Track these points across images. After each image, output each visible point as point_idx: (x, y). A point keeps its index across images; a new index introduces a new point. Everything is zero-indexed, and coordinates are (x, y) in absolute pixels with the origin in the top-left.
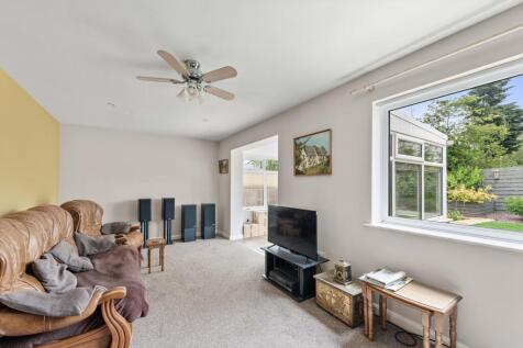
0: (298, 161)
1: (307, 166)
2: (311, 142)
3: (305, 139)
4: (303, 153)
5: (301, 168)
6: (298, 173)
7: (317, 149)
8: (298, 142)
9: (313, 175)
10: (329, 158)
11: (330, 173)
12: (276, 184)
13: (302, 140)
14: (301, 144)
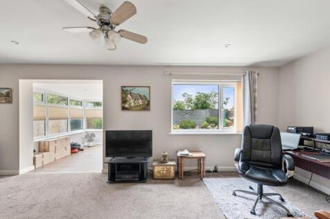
0: (124, 101)
1: (132, 105)
2: (135, 91)
3: (131, 88)
4: (129, 96)
5: (127, 106)
6: (124, 108)
7: (140, 96)
8: (124, 89)
9: (137, 110)
10: (149, 102)
11: (149, 110)
12: (102, 116)
13: (129, 89)
14: (127, 91)
